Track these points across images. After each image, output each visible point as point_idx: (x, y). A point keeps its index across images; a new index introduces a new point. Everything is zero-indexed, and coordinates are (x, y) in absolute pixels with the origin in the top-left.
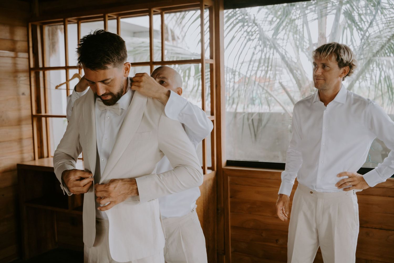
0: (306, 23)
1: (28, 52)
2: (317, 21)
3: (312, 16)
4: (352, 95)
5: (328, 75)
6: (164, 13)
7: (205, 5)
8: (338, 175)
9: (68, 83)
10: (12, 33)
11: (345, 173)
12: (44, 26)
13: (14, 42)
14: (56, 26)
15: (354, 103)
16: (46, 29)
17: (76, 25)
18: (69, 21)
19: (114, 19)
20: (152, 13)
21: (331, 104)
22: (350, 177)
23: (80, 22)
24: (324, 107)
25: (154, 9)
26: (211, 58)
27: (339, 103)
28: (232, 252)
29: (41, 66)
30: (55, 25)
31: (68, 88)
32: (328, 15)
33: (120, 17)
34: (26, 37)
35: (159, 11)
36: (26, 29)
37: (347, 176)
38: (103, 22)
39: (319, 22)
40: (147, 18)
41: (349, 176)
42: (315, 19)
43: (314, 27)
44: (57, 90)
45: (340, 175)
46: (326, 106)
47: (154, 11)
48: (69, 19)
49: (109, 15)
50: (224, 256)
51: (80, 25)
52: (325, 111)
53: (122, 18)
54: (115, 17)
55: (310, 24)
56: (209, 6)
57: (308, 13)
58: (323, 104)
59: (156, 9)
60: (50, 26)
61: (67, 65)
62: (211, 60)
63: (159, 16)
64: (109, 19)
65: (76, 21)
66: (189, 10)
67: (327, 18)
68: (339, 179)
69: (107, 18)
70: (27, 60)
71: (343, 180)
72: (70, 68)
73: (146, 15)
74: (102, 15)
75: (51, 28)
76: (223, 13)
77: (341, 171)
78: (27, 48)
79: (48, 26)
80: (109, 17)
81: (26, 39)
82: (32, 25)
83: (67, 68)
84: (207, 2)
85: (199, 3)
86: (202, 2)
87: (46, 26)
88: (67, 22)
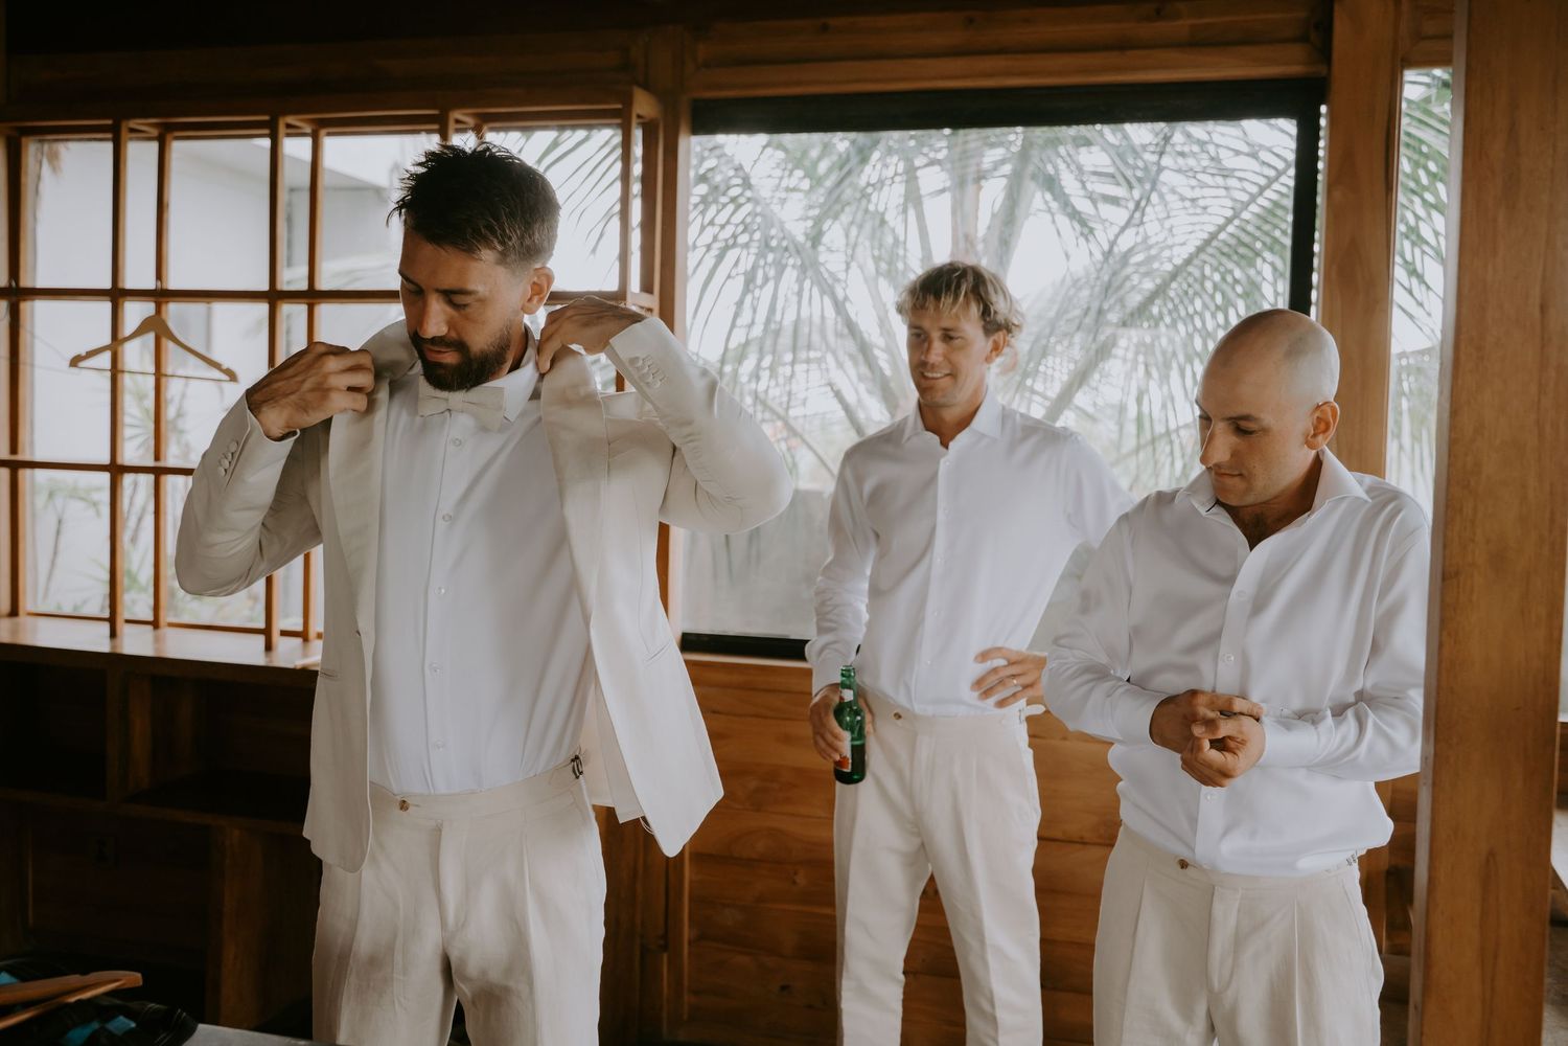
0: (913, 198)
2: (947, 196)
3: (932, 179)
4: (1018, 416)
5: (961, 360)
6: (485, 128)
8: (976, 658)
9: (120, 349)
11: (999, 649)
12: (24, 140)
15: (1024, 438)
16: (34, 151)
17: (154, 146)
18: (132, 130)
19: (304, 135)
20: (452, 127)
21: (961, 441)
22: (1011, 663)
23: (169, 137)
24: (942, 449)
25: (456, 114)
26: (647, 287)
27: (983, 436)
28: (690, 943)
31: (120, 367)
32: (984, 178)
33: (323, 132)
35: (472, 122)
37: (1004, 658)
38: (267, 142)
39: (954, 198)
41: (1008, 661)
42: (943, 191)
43: (939, 211)
44: (74, 370)
45: (984, 656)
46: (947, 448)
47: (457, 122)
48: (133, 123)
49: (291, 120)
50: (665, 956)
51: (170, 149)
52: (942, 461)
53: (329, 134)
54: (308, 130)
55: (929, 205)
56: (645, 121)
57: (919, 168)
58: (936, 439)
59: (465, 114)
61: (120, 285)
62: (646, 296)
64: (288, 135)
65: (155, 133)
66: (574, 128)
67: (982, 187)
68: (979, 669)
69: (282, 130)
71: (995, 670)
72: (129, 298)
74: (266, 118)
77: (988, 645)
79: (41, 141)
80: (289, 126)
83: (117, 295)
84: (644, 105)
85: (620, 106)
86: (628, 102)
87: (32, 138)
88: (124, 134)
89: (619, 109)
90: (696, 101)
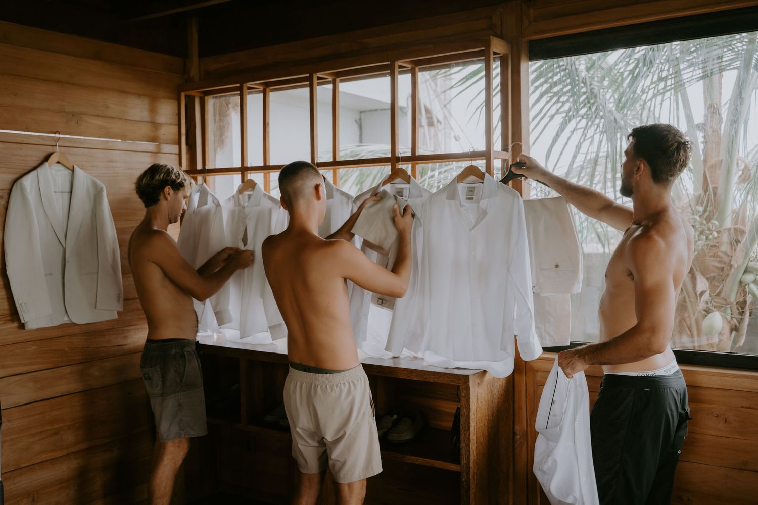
1: (179, 144)
6: (417, 69)
7: (495, 53)
10: (153, 111)
12: (206, 98)
13: (155, 125)
14: (228, 98)
16: (211, 102)
17: (261, 96)
18: (249, 88)
19: (328, 83)
20: (397, 70)
23: (268, 90)
25: (399, 63)
26: (505, 149)
29: (199, 166)
30: (225, 96)
32: (724, 70)
33: (338, 80)
34: (177, 117)
35: (409, 66)
36: (176, 103)
38: (308, 89)
39: (705, 84)
40: (387, 80)
47: (400, 67)
48: (249, 84)
49: (320, 75)
51: (268, 97)
53: (342, 81)
55: (689, 88)
56: (501, 55)
59: (404, 62)
60: (216, 98)
61: (245, 165)
62: (505, 152)
63: (409, 76)
64: (319, 84)
65: (261, 88)
67: (723, 75)
69: (315, 81)
70: (177, 157)
72: (250, 171)
73: (384, 75)
74: (307, 75)
75: (218, 101)
76: (528, 65)
78: (177, 137)
79: (213, 98)
80: (319, 78)
81: (176, 121)
82: (186, 96)
83: (243, 170)
84: (498, 46)
85: (484, 48)
86: (488, 45)
87: (209, 96)
88: (245, 91)
89: (484, 50)
90: (530, 42)
